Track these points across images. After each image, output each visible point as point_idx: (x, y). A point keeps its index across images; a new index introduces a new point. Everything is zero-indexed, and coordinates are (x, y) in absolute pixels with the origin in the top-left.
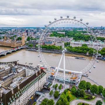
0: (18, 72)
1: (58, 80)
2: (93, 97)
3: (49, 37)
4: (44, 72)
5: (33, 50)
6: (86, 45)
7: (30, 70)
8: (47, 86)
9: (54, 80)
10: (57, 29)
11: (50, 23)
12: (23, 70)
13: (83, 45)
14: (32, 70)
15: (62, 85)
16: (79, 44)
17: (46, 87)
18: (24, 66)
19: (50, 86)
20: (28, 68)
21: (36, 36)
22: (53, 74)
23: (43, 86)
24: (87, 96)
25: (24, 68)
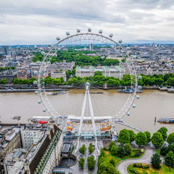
0: (8, 141)
1: (82, 138)
2: (142, 150)
3: (32, 63)
4: (59, 130)
5: (10, 90)
6: (100, 73)
7: (31, 131)
8: (67, 153)
9: (79, 138)
10: (41, 48)
11: (58, 40)
12: (16, 134)
13: (96, 74)
14: (35, 130)
15: (93, 144)
16: (89, 72)
17: (66, 155)
18: (16, 125)
19: (72, 151)
20: (27, 128)
21: (7, 62)
22: (71, 129)
23: (61, 156)
24: (135, 152)
25: (17, 130)
